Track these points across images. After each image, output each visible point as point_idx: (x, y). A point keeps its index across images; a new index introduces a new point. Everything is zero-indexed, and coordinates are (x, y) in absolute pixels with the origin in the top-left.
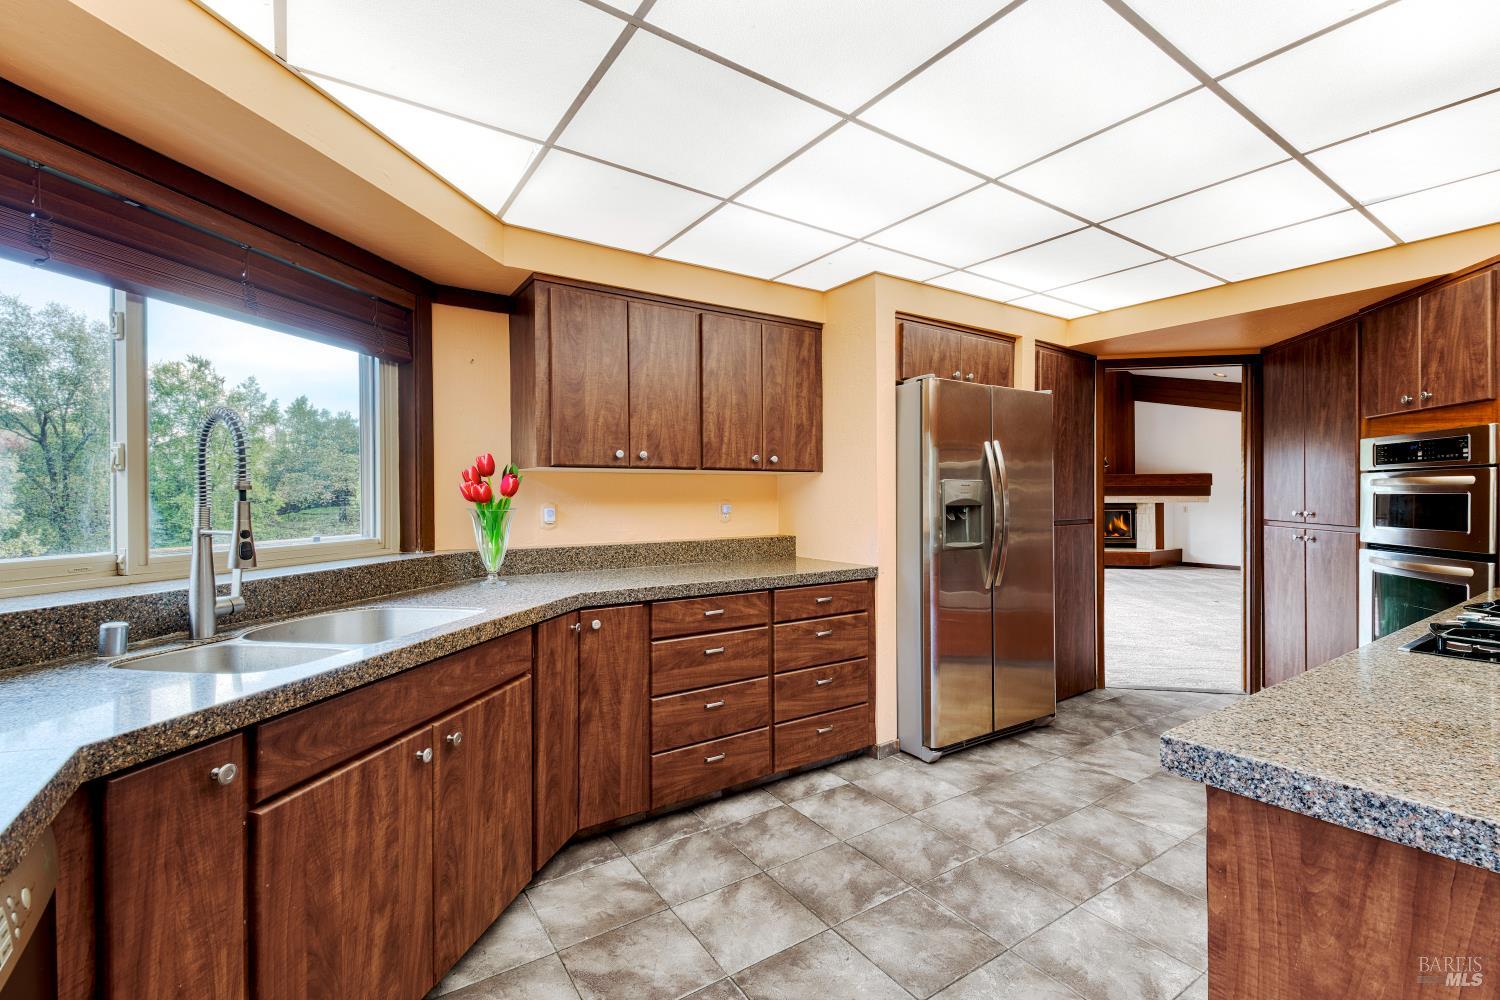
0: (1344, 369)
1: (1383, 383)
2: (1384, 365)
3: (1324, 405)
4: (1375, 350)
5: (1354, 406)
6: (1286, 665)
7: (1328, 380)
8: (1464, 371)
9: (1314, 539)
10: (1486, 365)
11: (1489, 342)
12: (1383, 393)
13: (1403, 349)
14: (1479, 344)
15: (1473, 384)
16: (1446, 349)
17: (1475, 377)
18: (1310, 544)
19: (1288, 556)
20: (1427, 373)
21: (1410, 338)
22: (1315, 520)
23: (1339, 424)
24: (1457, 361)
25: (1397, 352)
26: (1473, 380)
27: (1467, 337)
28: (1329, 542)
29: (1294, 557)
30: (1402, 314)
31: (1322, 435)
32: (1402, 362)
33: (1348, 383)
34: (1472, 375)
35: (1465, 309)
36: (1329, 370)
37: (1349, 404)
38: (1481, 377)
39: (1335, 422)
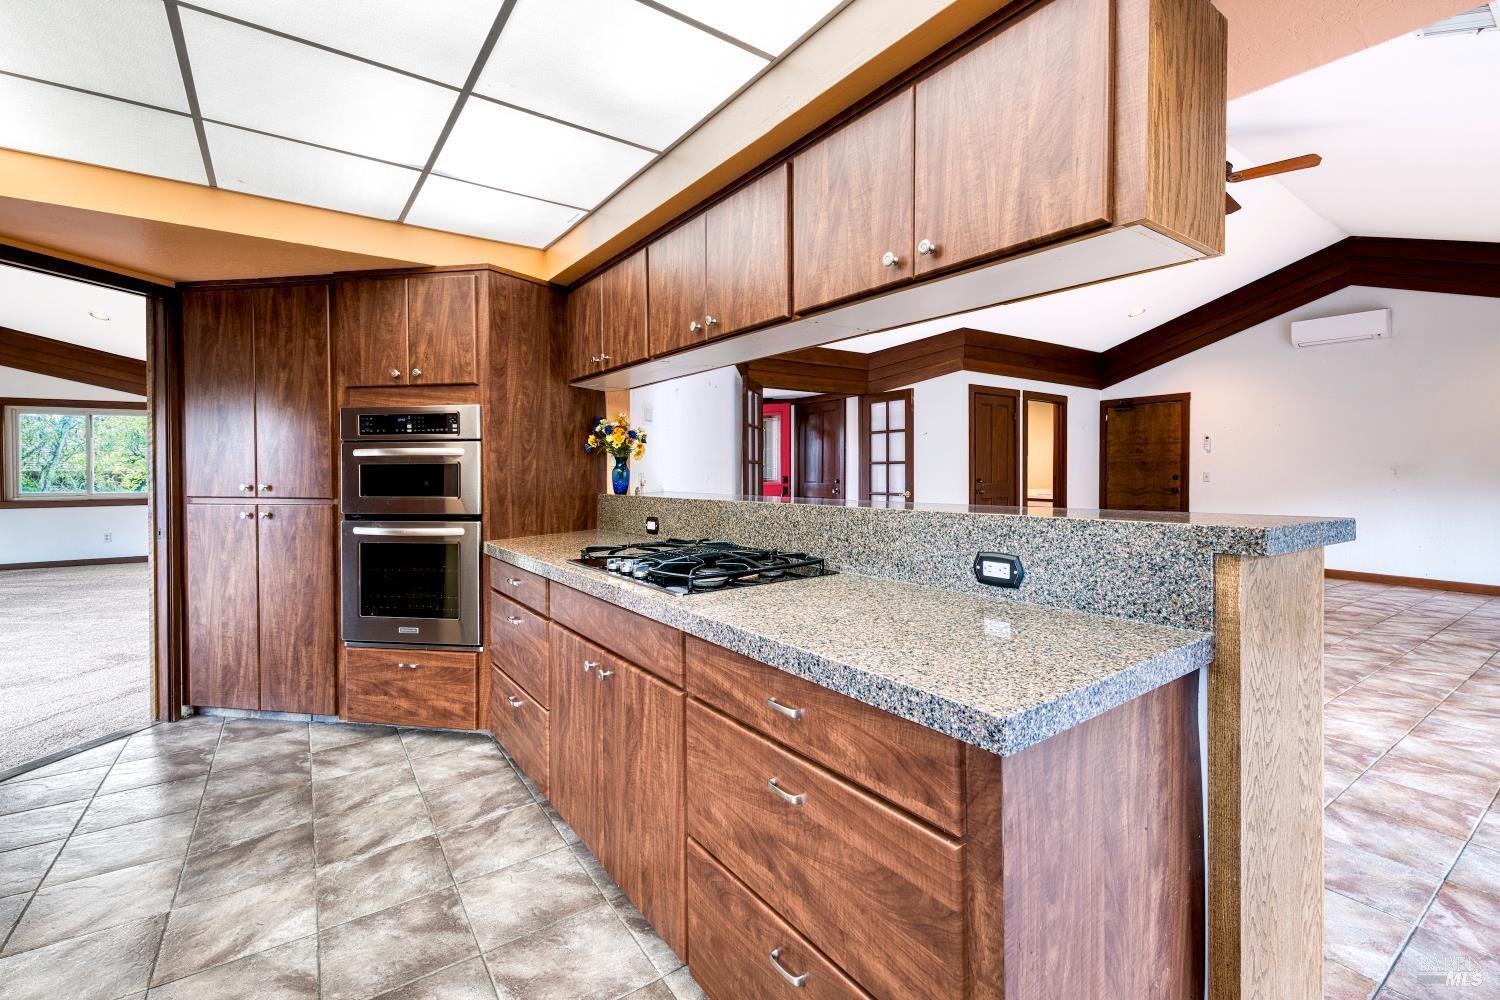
0: (312, 332)
1: (367, 352)
2: (368, 336)
3: (284, 365)
4: (357, 318)
5: (326, 372)
6: (226, 669)
7: (289, 340)
8: (452, 357)
9: (271, 516)
10: (472, 355)
11: (474, 336)
12: (367, 364)
13: (388, 324)
14: (466, 335)
15: (461, 369)
16: (434, 334)
17: (463, 363)
18: (265, 523)
19: (230, 537)
20: (416, 353)
21: (396, 315)
22: (272, 494)
23: (306, 388)
24: (446, 345)
25: (382, 325)
26: (461, 366)
27: (455, 327)
28: (293, 517)
29: (238, 539)
30: (387, 289)
31: (281, 398)
32: (388, 337)
33: (317, 346)
34: (460, 361)
35: (452, 302)
36: (290, 328)
37: (319, 371)
38: (468, 364)
39: (300, 388)
